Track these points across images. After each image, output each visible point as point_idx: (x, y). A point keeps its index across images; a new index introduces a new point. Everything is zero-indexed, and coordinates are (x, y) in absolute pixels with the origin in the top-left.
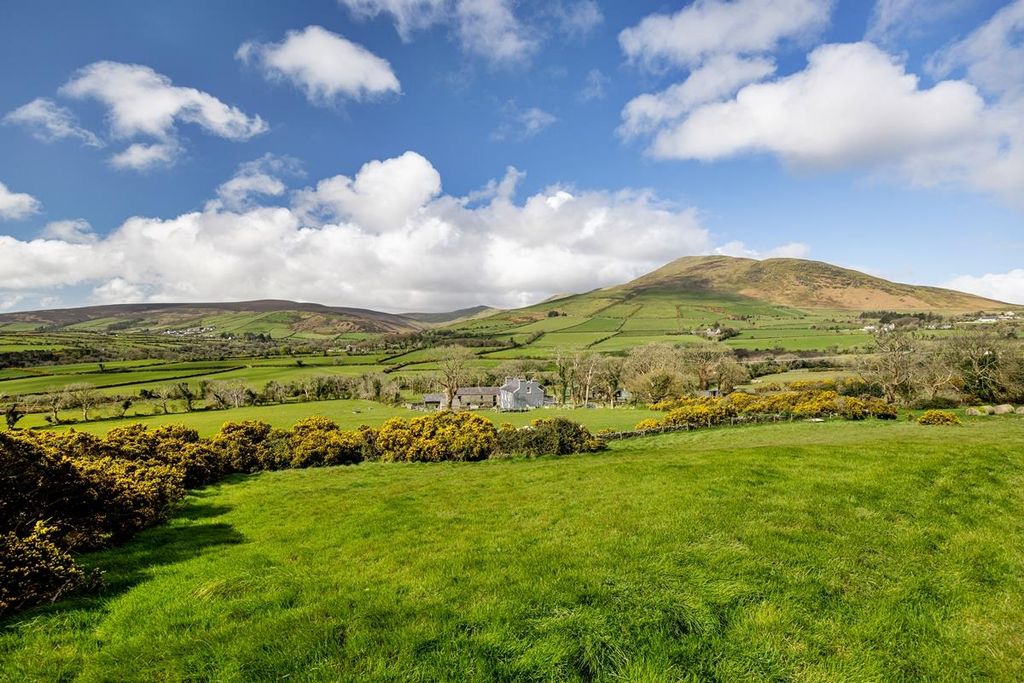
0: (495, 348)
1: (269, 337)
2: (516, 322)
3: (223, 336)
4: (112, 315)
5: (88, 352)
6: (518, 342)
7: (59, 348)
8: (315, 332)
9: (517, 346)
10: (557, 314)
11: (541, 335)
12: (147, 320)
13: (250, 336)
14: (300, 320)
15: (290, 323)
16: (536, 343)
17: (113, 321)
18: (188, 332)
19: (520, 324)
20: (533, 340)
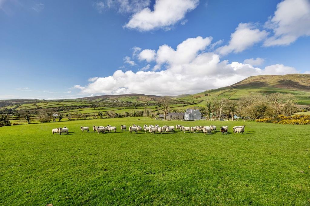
0: (188, 104)
1: (132, 102)
2: (195, 98)
3: (122, 102)
4: (101, 98)
5: (94, 105)
6: (195, 103)
7: (88, 105)
8: (142, 101)
9: (195, 104)
10: (207, 95)
11: (202, 101)
12: (107, 99)
13: (128, 102)
14: (139, 98)
15: (137, 99)
16: (200, 103)
17: (101, 99)
18: (115, 101)
19: (196, 98)
20: (200, 102)
